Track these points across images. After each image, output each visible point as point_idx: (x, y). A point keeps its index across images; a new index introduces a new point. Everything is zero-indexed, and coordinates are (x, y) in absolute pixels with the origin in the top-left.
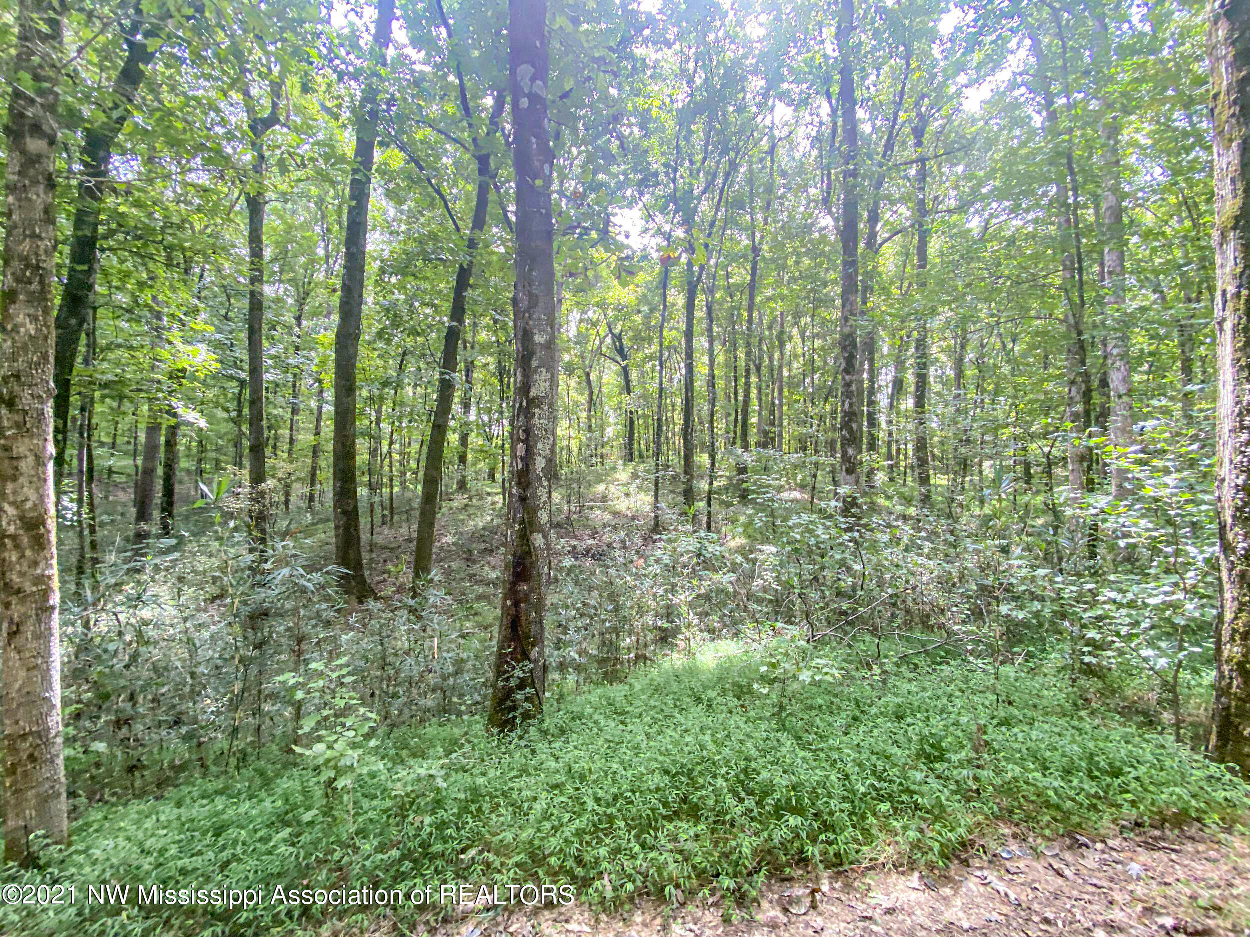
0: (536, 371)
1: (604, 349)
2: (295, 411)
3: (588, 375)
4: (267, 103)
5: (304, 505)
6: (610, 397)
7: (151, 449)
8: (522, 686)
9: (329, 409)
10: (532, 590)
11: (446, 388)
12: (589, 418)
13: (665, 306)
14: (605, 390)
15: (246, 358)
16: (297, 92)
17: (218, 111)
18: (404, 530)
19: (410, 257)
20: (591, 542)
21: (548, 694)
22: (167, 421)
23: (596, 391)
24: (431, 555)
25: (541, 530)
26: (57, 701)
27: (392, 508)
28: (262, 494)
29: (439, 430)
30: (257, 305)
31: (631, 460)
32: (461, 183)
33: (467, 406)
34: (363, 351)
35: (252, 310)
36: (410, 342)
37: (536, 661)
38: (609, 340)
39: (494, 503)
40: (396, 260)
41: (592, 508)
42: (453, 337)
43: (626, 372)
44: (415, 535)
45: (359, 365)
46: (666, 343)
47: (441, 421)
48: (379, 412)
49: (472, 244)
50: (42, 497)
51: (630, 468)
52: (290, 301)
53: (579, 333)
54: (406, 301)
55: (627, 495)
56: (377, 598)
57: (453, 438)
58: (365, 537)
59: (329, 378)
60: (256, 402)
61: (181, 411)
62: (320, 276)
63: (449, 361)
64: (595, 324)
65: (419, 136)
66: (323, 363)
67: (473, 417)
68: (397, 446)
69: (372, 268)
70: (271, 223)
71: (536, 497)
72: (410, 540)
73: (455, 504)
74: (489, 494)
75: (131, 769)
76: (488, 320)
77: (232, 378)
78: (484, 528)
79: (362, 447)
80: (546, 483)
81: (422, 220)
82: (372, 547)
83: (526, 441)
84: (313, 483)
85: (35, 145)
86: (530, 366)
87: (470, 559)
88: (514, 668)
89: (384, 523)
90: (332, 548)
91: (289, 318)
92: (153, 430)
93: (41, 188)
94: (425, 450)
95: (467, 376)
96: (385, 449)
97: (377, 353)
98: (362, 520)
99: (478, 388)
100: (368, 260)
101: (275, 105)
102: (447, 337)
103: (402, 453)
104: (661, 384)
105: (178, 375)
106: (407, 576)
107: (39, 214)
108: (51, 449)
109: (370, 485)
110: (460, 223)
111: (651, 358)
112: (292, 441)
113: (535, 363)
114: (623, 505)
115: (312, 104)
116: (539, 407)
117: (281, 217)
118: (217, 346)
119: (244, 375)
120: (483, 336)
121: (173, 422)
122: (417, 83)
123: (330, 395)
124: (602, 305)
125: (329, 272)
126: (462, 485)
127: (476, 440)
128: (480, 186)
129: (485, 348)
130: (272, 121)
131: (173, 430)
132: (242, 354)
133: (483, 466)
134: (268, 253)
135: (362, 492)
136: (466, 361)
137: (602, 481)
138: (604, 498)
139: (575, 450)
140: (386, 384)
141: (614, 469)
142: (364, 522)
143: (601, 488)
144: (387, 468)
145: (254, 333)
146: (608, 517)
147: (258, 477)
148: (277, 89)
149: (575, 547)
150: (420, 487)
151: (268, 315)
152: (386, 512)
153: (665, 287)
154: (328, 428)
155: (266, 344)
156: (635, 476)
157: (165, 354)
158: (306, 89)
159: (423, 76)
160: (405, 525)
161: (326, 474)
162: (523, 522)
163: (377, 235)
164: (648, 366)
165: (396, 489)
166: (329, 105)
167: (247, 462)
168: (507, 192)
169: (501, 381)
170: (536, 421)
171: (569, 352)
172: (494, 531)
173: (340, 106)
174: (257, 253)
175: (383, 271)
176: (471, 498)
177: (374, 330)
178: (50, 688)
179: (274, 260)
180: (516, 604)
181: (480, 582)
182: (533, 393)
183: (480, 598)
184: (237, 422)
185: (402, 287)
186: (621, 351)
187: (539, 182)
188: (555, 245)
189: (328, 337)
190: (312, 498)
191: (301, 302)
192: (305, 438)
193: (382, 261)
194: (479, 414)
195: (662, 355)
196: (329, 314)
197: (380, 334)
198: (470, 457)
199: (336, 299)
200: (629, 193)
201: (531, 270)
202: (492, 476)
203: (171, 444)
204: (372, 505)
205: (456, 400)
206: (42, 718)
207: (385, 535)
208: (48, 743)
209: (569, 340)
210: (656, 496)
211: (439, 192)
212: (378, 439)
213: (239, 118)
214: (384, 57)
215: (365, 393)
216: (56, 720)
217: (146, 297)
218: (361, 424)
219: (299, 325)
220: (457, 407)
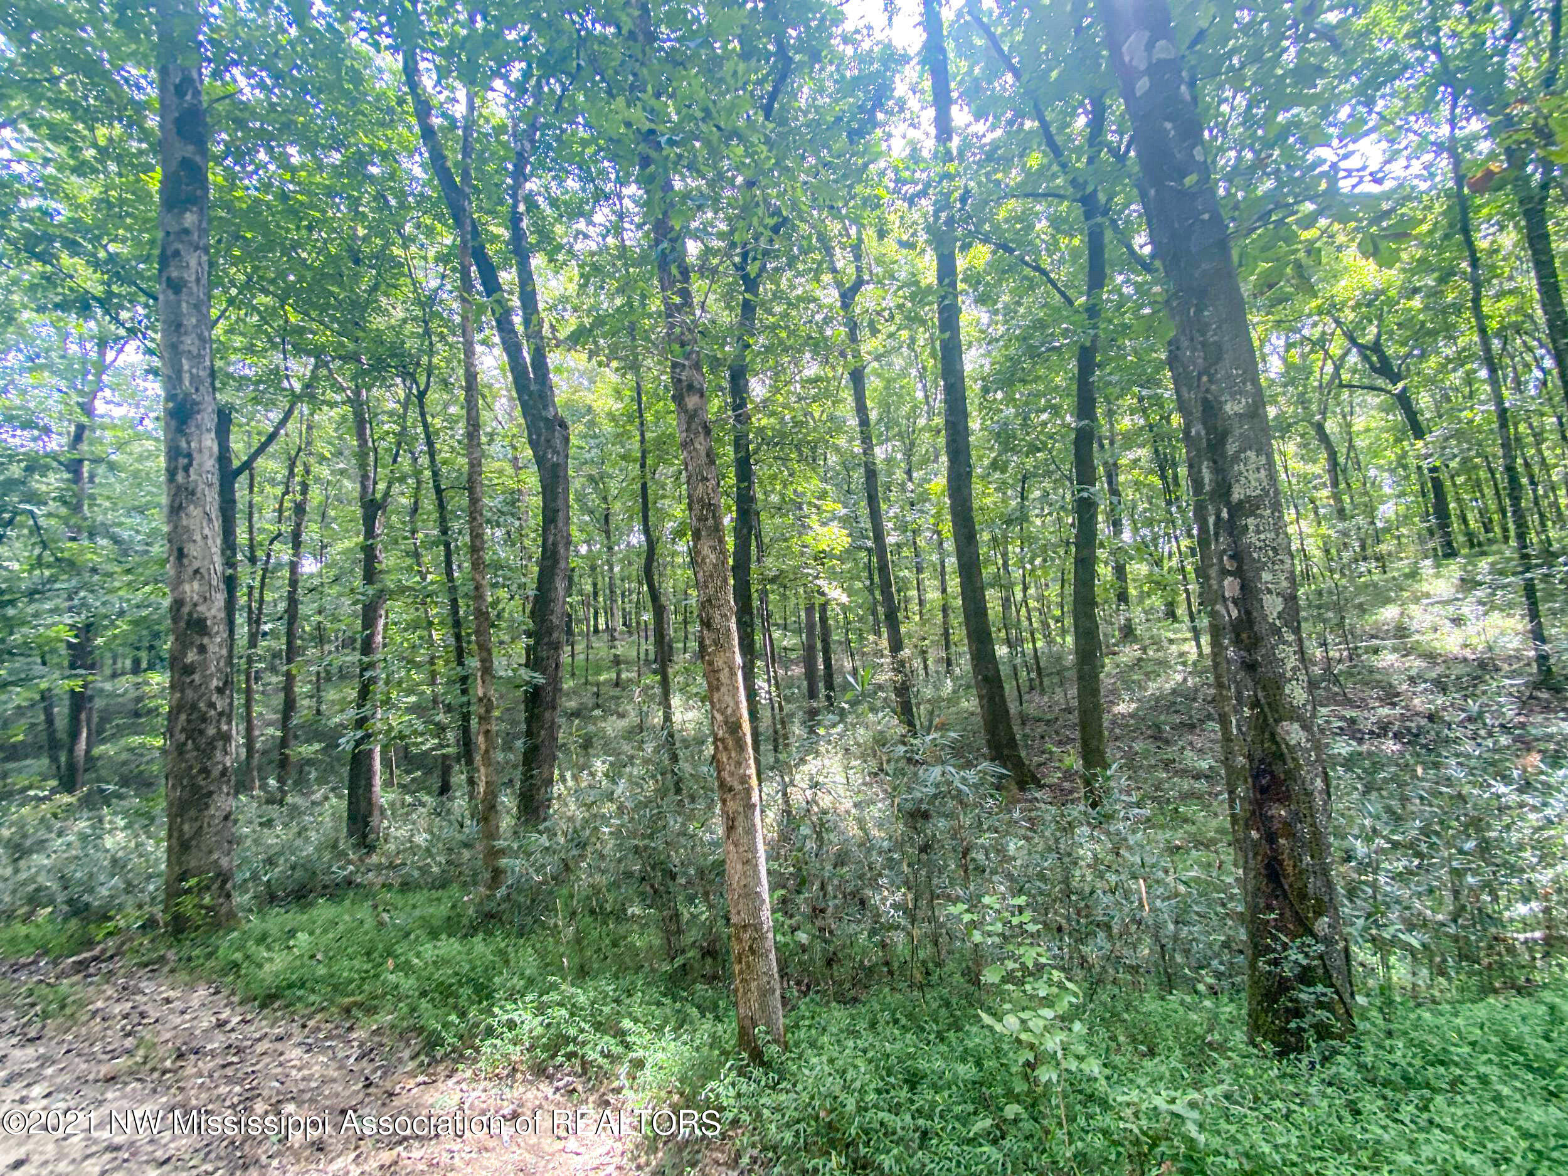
0: (1236, 458)
1: (1345, 376)
2: (919, 570)
3: (1320, 427)
4: (851, 270)
5: (942, 669)
6: (1375, 452)
7: (811, 626)
8: (1306, 976)
9: (952, 562)
10: (1298, 817)
11: (1085, 509)
12: (1337, 497)
13: (1475, 263)
14: (1360, 443)
15: (869, 526)
16: (875, 243)
17: (815, 300)
18: (1059, 696)
19: (1014, 361)
20: (1385, 711)
21: (1360, 1000)
22: (819, 600)
23: (1342, 450)
24: (1101, 733)
25: (1294, 715)
26: (766, 896)
27: (1039, 668)
28: (902, 663)
29: (1085, 565)
30: (871, 474)
31: (1450, 552)
32: (1064, 241)
33: (1117, 524)
34: (977, 487)
35: (868, 478)
36: (1030, 462)
37: (1328, 941)
38: (1353, 358)
39: (1182, 654)
40: (999, 372)
41: (1376, 651)
42: (1084, 441)
43: (1404, 401)
44: (1075, 703)
45: (975, 506)
46: (1494, 325)
47: (1085, 553)
48: (1005, 555)
49: (1093, 311)
50: (737, 703)
51: (1454, 569)
52: (899, 456)
53: (1289, 366)
54: (1017, 415)
55: (1457, 621)
56: (1041, 787)
57: (1105, 571)
58: (1013, 708)
59: (947, 528)
60: (883, 568)
61: (826, 590)
62: (922, 422)
63: (1085, 473)
64: (1321, 343)
65: (1002, 214)
66: (939, 514)
67: (1127, 536)
68: (1031, 591)
69: (973, 390)
70: (873, 384)
71: (1273, 660)
72: (1069, 710)
73: (1123, 659)
74: (1171, 641)
75: (829, 963)
76: (1129, 401)
77: (860, 548)
78: (1174, 692)
79: (993, 598)
80: (1291, 638)
81: (1022, 310)
82: (1024, 720)
83: (1238, 573)
84: (947, 647)
85: (692, 401)
86: (1223, 455)
87: (1158, 737)
88: (1285, 947)
89: (1032, 688)
90: (978, 720)
91: (899, 475)
92: (810, 610)
93: (702, 438)
94: (1069, 590)
95: (1110, 483)
96: (1019, 596)
97: (993, 486)
98: (1007, 687)
99: (1129, 495)
100: (968, 382)
101: (859, 269)
102: (1077, 442)
103: (1041, 598)
104: (1499, 399)
105: (820, 557)
106: (1073, 761)
107: (704, 459)
108: (739, 660)
109: (1008, 642)
110: (1070, 293)
111: (1460, 360)
112: (921, 603)
113: (1231, 448)
114: (1450, 642)
115: (890, 246)
116: (1252, 513)
117: (879, 376)
118: (845, 521)
119: (870, 544)
120: (1125, 423)
121: (823, 599)
122: (990, 157)
123: (949, 546)
124: (1332, 309)
125: (931, 413)
126: (1128, 632)
127: (1138, 569)
128: (1090, 235)
129: (1130, 440)
130: (859, 283)
131: (823, 607)
132: (866, 523)
133: (1156, 601)
134: (873, 415)
135: (1002, 651)
136: (1105, 464)
137: (1388, 601)
138: (1401, 631)
139: (1316, 553)
140: (1009, 522)
141: (1414, 575)
142: (1009, 688)
143: (1389, 613)
144: (1025, 623)
145: (872, 501)
146: (1416, 664)
147: (896, 645)
148: (857, 250)
149: (1353, 721)
150: (1070, 640)
151: (882, 478)
152: (1033, 675)
153: (1466, 231)
154: (954, 584)
155: (884, 506)
156: (1468, 584)
157: (808, 539)
158: (882, 234)
159: (995, 146)
160: (1058, 690)
161: (959, 633)
162: (1255, 704)
163: (973, 351)
164: (1456, 378)
165: (1039, 644)
166: (905, 238)
167: (884, 630)
168: (1127, 221)
169: (1163, 477)
170: (1251, 538)
171: (1275, 402)
172: (1191, 696)
173: (914, 234)
174: (864, 422)
175: (986, 390)
176: (1144, 649)
177: (986, 462)
178: (759, 883)
179: (880, 420)
180: (1271, 838)
181: (1184, 773)
182: (1237, 494)
183: (1186, 797)
184: (871, 591)
185: (1010, 400)
186: (1385, 369)
187: (1190, 180)
188: (1235, 254)
189: (939, 484)
190: (949, 662)
191: (908, 454)
192: (933, 595)
193: (983, 379)
194: (1136, 530)
195: (1487, 349)
196: (937, 457)
197: (994, 465)
198: (1133, 592)
199: (942, 441)
200: (1344, 113)
201: (1199, 310)
202: (1171, 614)
203: (824, 619)
204: (1015, 667)
205: (1100, 518)
206: (756, 912)
207: (1036, 704)
208: (763, 938)
209: (1272, 382)
210: (1534, 614)
211: (1037, 268)
212: (1009, 587)
213: (830, 296)
214: (948, 152)
215: (986, 536)
216: (766, 914)
217: (789, 492)
218: (988, 572)
219: (910, 479)
220: (1102, 527)
